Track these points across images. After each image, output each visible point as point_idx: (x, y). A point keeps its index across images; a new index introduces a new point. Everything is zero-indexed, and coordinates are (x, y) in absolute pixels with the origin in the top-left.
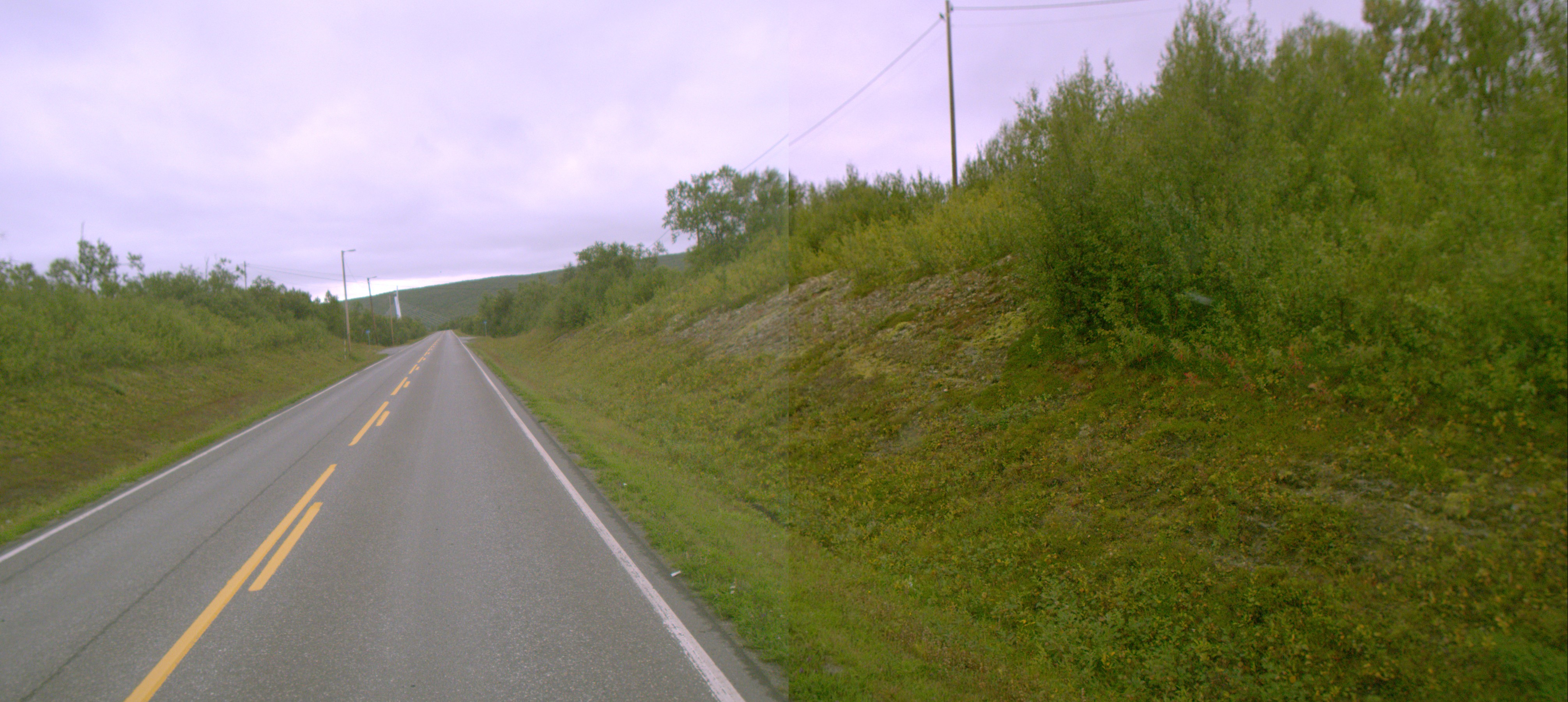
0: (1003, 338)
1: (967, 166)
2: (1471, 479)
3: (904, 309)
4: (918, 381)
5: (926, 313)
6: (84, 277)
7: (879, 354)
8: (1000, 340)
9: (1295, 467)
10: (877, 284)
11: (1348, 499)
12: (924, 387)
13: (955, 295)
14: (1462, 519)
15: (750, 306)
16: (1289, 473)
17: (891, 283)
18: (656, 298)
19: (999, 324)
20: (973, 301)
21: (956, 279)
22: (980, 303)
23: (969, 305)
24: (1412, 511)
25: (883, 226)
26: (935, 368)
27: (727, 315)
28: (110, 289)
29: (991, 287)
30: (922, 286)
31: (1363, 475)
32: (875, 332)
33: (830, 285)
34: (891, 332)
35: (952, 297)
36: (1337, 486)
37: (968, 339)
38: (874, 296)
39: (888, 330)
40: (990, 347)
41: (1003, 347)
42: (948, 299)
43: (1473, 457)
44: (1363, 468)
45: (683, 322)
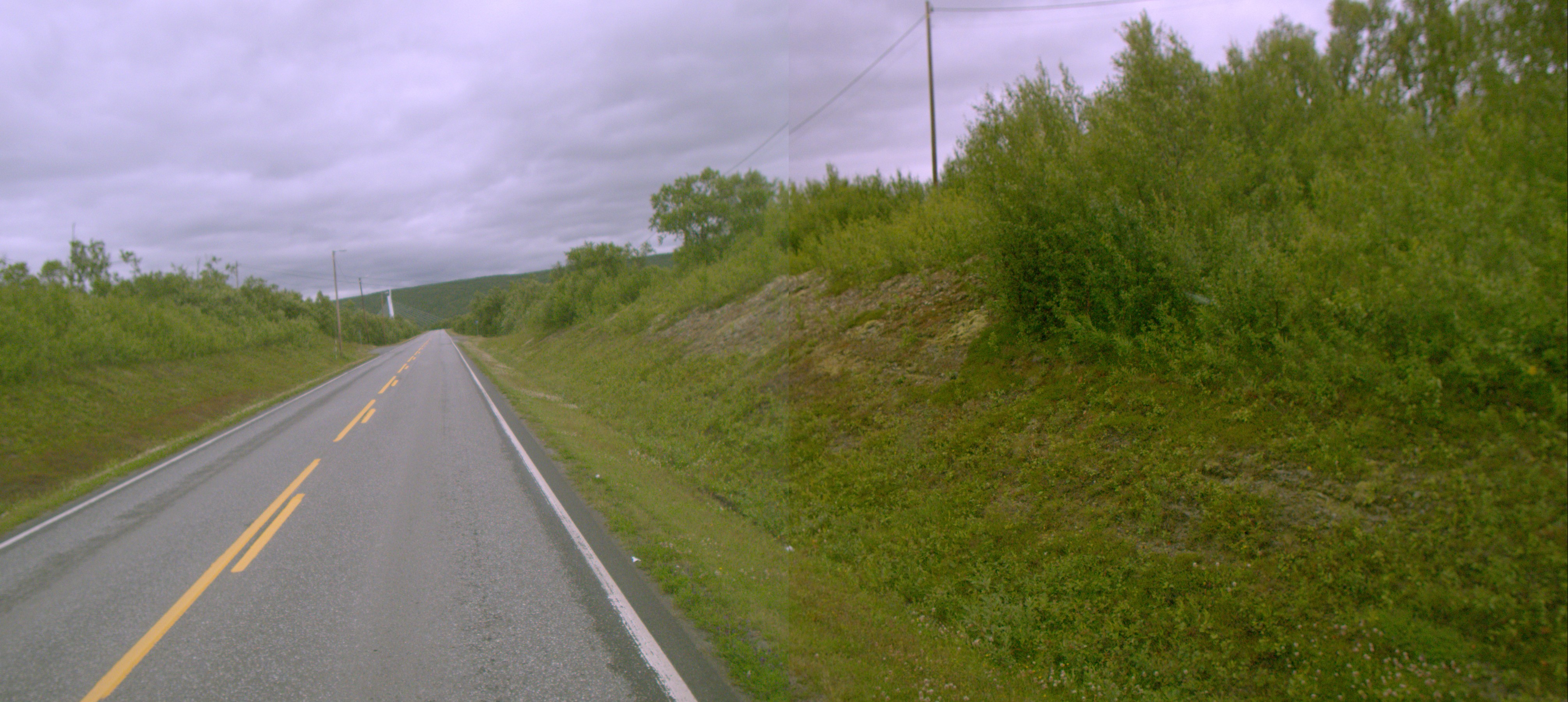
0: (965, 336)
1: (946, 166)
2: (1381, 468)
3: (874, 307)
4: (881, 378)
5: (894, 312)
6: (76, 277)
7: (847, 352)
8: (961, 337)
9: (1221, 458)
10: (851, 283)
11: (1266, 488)
12: (886, 384)
13: (924, 294)
14: (1368, 506)
15: (729, 306)
16: (1216, 464)
17: (863, 282)
18: (642, 298)
19: (961, 322)
20: (940, 299)
21: (926, 278)
22: (946, 301)
23: (936, 303)
24: (1324, 499)
25: (862, 225)
26: (898, 365)
27: (708, 315)
28: (102, 289)
29: (957, 286)
30: (893, 285)
31: (1283, 465)
32: (844, 331)
33: (805, 284)
34: (860, 330)
35: (921, 296)
36: (1257, 476)
37: (931, 336)
38: (847, 294)
39: (857, 328)
40: (952, 345)
41: (965, 345)
42: (916, 298)
43: (1384, 448)
44: (1284, 459)
45: (666, 322)
